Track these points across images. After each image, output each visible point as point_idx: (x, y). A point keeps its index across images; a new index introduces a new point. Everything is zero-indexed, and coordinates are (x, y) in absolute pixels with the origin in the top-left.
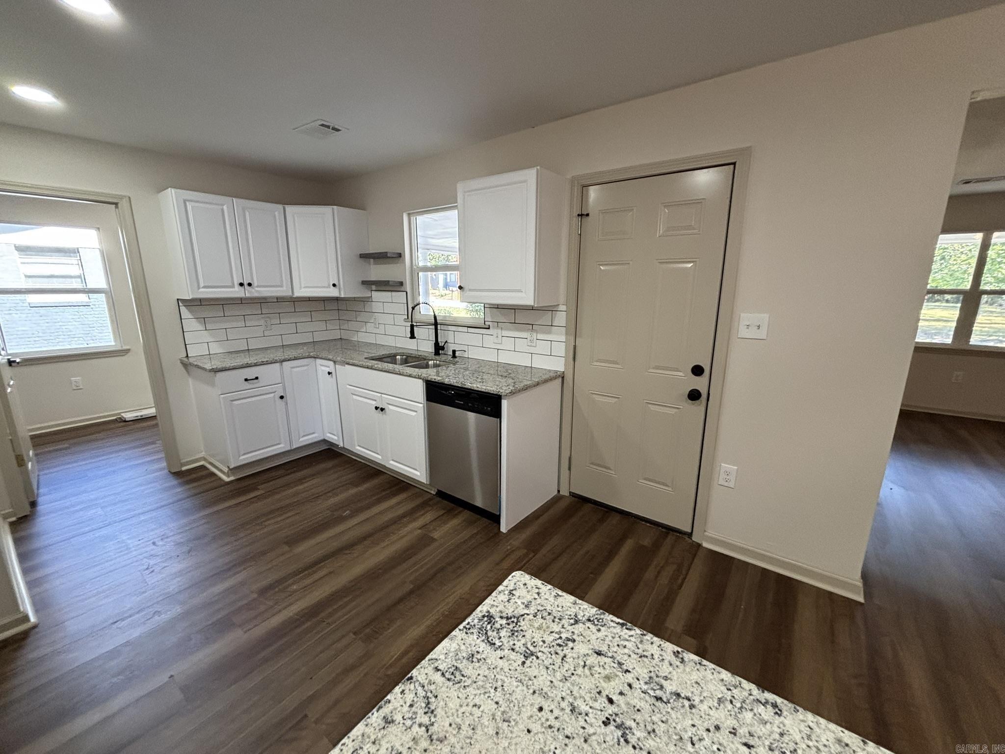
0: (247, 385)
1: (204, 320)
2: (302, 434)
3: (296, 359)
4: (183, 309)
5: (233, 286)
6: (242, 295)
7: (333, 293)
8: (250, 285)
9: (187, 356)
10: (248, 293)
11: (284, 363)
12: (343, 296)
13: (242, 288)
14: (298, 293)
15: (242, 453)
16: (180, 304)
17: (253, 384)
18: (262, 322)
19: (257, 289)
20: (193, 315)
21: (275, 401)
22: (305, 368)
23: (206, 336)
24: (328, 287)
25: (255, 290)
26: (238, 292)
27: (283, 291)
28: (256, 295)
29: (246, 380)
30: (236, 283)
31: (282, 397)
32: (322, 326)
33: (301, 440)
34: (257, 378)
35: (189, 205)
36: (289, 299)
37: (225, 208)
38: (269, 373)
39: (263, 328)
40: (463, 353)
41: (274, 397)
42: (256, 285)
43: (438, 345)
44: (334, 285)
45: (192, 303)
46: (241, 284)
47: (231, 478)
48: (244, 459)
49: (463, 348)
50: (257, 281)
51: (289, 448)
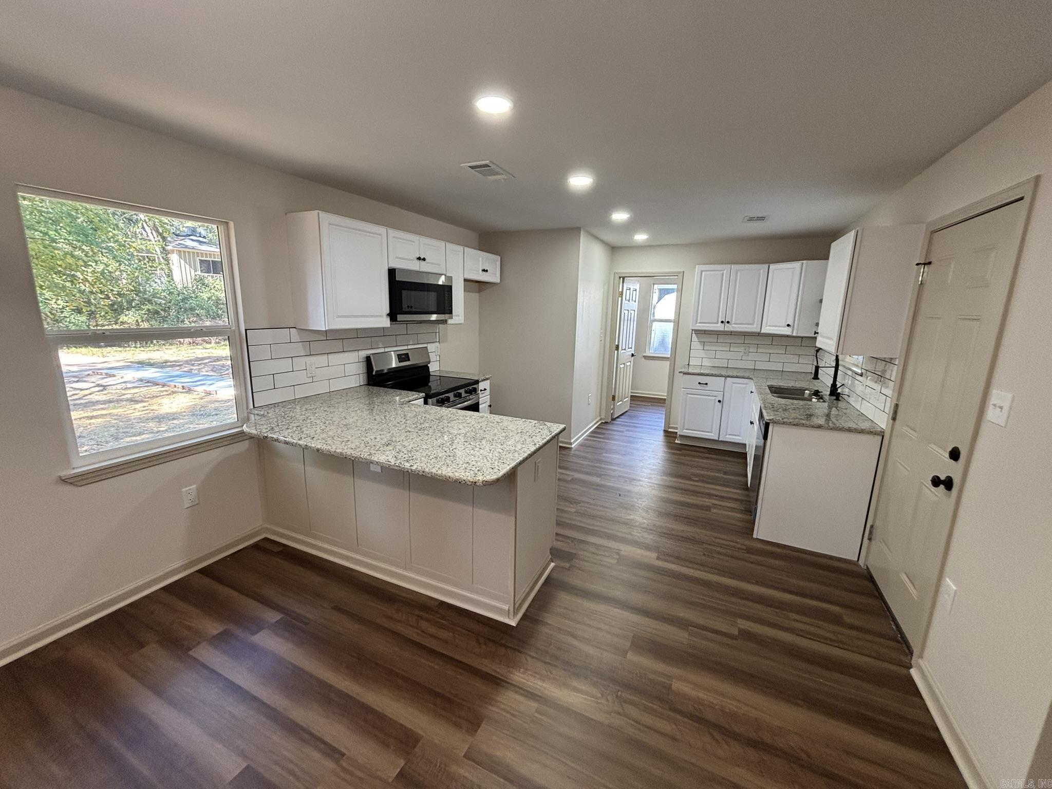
0: (699, 387)
1: (703, 344)
2: (729, 433)
3: (737, 377)
4: (694, 334)
5: (717, 323)
6: (722, 329)
7: (787, 331)
8: (728, 322)
9: (689, 365)
10: (728, 328)
11: (728, 379)
12: (794, 334)
13: (723, 325)
15: (685, 428)
16: (693, 332)
17: (703, 387)
18: (742, 349)
19: (733, 325)
20: (698, 339)
21: (715, 403)
22: (744, 386)
23: (702, 354)
24: (784, 327)
25: (732, 327)
26: (720, 327)
27: (754, 328)
28: (732, 329)
29: (699, 383)
30: (720, 322)
31: (719, 401)
32: (795, 359)
33: (727, 436)
34: (706, 384)
35: (703, 273)
36: (759, 335)
37: (725, 272)
38: (716, 383)
39: (742, 354)
40: (846, 397)
41: (715, 400)
42: (733, 322)
43: (834, 386)
44: (788, 325)
45: (698, 332)
46: (722, 322)
47: (679, 442)
48: (686, 432)
49: (846, 391)
50: (734, 320)
51: (717, 439)
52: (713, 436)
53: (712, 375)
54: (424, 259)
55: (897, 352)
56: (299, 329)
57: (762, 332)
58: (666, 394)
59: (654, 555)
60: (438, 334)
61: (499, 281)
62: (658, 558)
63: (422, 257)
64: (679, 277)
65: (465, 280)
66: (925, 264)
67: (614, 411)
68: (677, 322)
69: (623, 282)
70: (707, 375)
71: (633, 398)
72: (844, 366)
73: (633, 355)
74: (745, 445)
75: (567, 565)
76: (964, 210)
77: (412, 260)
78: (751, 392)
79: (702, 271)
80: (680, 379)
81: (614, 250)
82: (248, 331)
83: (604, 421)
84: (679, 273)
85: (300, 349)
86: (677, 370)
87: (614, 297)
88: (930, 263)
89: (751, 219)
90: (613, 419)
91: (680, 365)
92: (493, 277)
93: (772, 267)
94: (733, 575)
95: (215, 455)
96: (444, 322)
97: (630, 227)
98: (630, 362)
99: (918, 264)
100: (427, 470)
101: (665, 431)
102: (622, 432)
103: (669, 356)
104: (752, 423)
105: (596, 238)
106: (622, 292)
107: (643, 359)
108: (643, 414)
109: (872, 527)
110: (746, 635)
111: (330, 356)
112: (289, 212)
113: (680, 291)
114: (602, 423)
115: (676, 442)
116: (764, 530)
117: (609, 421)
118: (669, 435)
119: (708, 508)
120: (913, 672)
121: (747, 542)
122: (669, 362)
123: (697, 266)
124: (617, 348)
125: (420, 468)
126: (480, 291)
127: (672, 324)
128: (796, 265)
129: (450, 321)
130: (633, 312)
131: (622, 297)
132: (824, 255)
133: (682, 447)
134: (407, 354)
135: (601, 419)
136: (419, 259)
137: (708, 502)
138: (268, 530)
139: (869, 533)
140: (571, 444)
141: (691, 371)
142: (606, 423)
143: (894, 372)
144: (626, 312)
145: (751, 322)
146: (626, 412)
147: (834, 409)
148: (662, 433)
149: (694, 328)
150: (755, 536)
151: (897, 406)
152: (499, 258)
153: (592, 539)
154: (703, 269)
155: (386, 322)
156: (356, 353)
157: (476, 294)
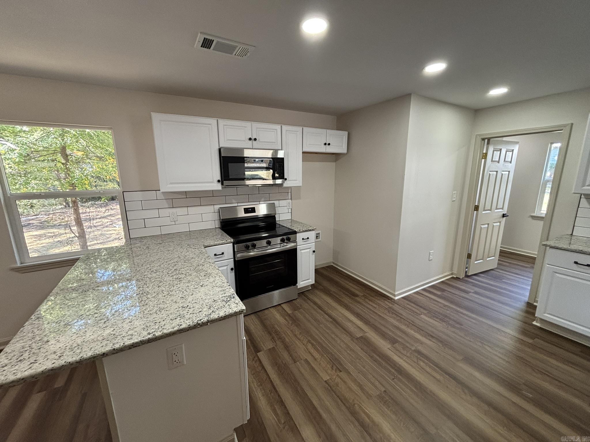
0: (575, 267)
9: (572, 234)
15: (547, 312)
16: (582, 197)
17: (582, 268)
20: (589, 205)
29: (576, 263)
34: (588, 265)
47: (538, 324)
48: (548, 317)
54: (255, 139)
60: (290, 194)
61: (344, 151)
63: (253, 138)
64: (563, 132)
65: (303, 153)
67: (469, 269)
68: (557, 184)
69: (489, 144)
73: (504, 215)
77: (244, 141)
81: (477, 112)
82: (124, 193)
83: (455, 276)
84: (566, 127)
85: (165, 204)
87: (475, 159)
90: (467, 276)
92: (339, 149)
98: (500, 222)
101: (528, 305)
102: (467, 292)
106: (486, 154)
107: (530, 219)
111: (189, 208)
114: (453, 278)
115: (534, 323)
117: (461, 278)
124: (477, 208)
126: (336, 161)
130: (505, 173)
131: (486, 159)
134: (253, 208)
135: (452, 274)
136: (250, 139)
140: (395, 296)
142: (458, 279)
144: (493, 173)
146: (491, 270)
148: (522, 306)
152: (347, 133)
155: (217, 187)
156: (212, 207)
157: (332, 163)
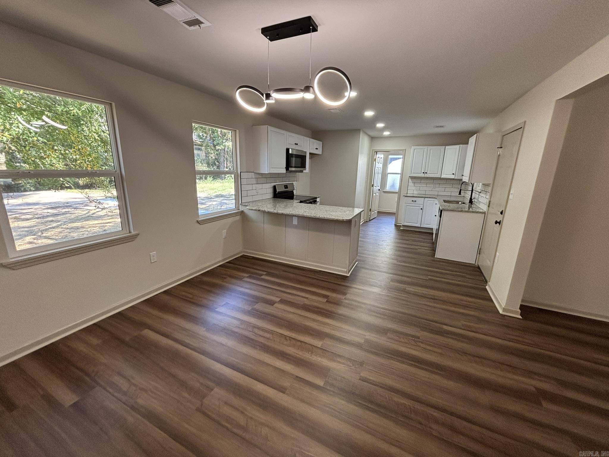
0: (412, 202)
1: (414, 183)
2: (425, 223)
3: (429, 198)
4: (410, 179)
5: (421, 173)
6: (423, 176)
7: (453, 177)
8: (426, 173)
9: (407, 193)
10: (426, 175)
11: (426, 199)
12: (456, 178)
13: (424, 174)
14: (443, 176)
15: (405, 222)
17: (414, 202)
18: (432, 186)
20: (412, 181)
21: (419, 210)
22: (433, 201)
23: (414, 188)
24: (451, 175)
26: (422, 175)
27: (438, 176)
28: (428, 176)
30: (422, 172)
31: (421, 209)
33: (424, 225)
34: (416, 201)
35: (415, 150)
36: (440, 179)
37: (425, 150)
38: (420, 201)
39: (432, 188)
40: (475, 203)
41: (419, 208)
42: (428, 173)
43: (471, 199)
44: (453, 174)
45: (412, 178)
46: (423, 173)
47: (402, 229)
48: (405, 224)
49: (476, 201)
50: (429, 171)
51: (420, 226)
52: (418, 225)
53: (418, 197)
54: (297, 144)
55: (491, 182)
56: (255, 173)
57: (442, 177)
58: (395, 210)
59: (396, 261)
60: (299, 177)
61: (321, 153)
62: (397, 262)
64: (403, 152)
65: (310, 153)
66: (500, 148)
67: (370, 217)
68: (402, 174)
69: (376, 154)
70: (416, 197)
71: (379, 212)
72: (475, 190)
73: (379, 190)
74: (432, 229)
75: (363, 263)
76: (513, 127)
77: (293, 145)
78: (436, 204)
79: (414, 149)
80: (404, 200)
81: (372, 139)
82: (241, 173)
84: (404, 150)
85: (254, 181)
86: (402, 195)
87: (372, 161)
88: (502, 147)
89: (438, 127)
90: (370, 220)
91: (403, 193)
92: (319, 152)
93: (447, 147)
94: (426, 266)
95: (231, 220)
96: (302, 171)
97: (383, 129)
98: (378, 193)
99: (498, 148)
100: (325, 217)
101: (395, 225)
102: (374, 226)
103: (398, 191)
104: (436, 216)
105: (366, 134)
106: (376, 159)
107: (383, 193)
108: (383, 219)
109: (480, 249)
110: (431, 279)
111: (263, 185)
112: (254, 125)
113: (404, 158)
114: (365, 222)
115: (401, 228)
116: (439, 255)
118: (397, 226)
119: (417, 249)
120: (487, 287)
121: (433, 259)
122: (397, 195)
123: (412, 147)
124: (373, 185)
125: (322, 216)
127: (400, 175)
128: (457, 147)
129: (304, 171)
130: (380, 169)
131: (375, 161)
132: (467, 143)
133: (403, 230)
134: (287, 186)
135: (364, 220)
136: (296, 144)
137: (417, 247)
138: (244, 252)
139: (479, 252)
141: (408, 195)
142: (367, 222)
143: (490, 189)
144: (377, 168)
145: (437, 173)
146: (375, 218)
147: (471, 209)
148: (394, 225)
149: (410, 176)
150: (435, 257)
151: (490, 201)
152: (322, 143)
153: (370, 257)
154: (414, 148)
155: (284, 171)
156: (271, 184)
157: (313, 159)
